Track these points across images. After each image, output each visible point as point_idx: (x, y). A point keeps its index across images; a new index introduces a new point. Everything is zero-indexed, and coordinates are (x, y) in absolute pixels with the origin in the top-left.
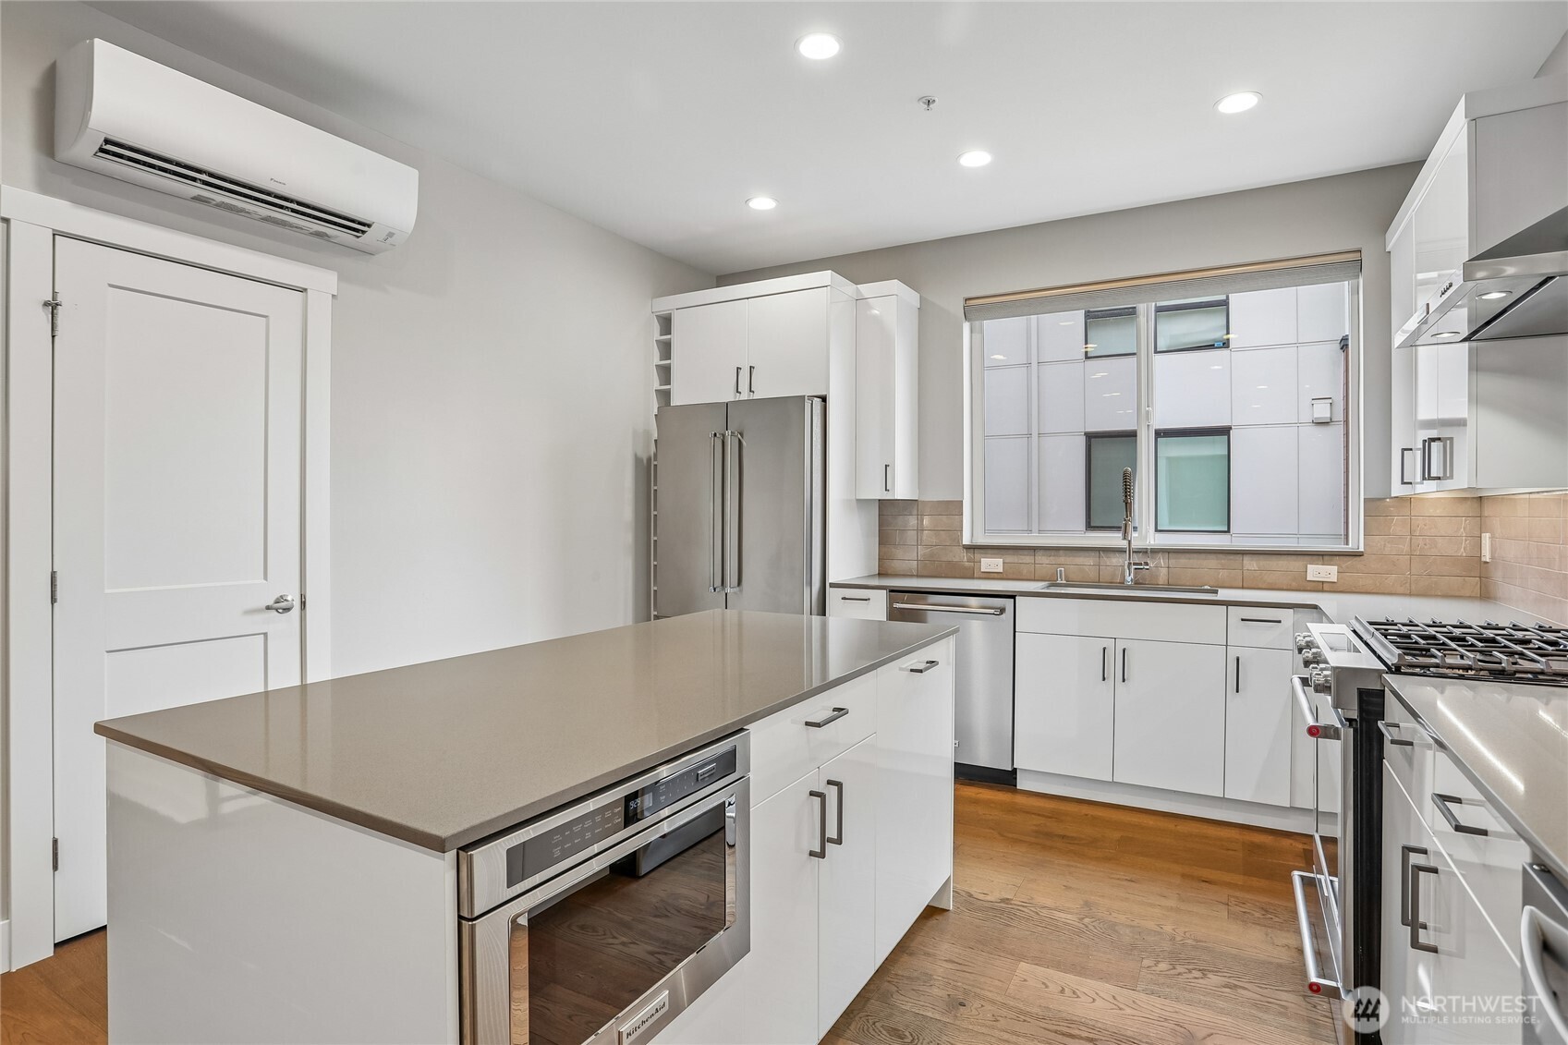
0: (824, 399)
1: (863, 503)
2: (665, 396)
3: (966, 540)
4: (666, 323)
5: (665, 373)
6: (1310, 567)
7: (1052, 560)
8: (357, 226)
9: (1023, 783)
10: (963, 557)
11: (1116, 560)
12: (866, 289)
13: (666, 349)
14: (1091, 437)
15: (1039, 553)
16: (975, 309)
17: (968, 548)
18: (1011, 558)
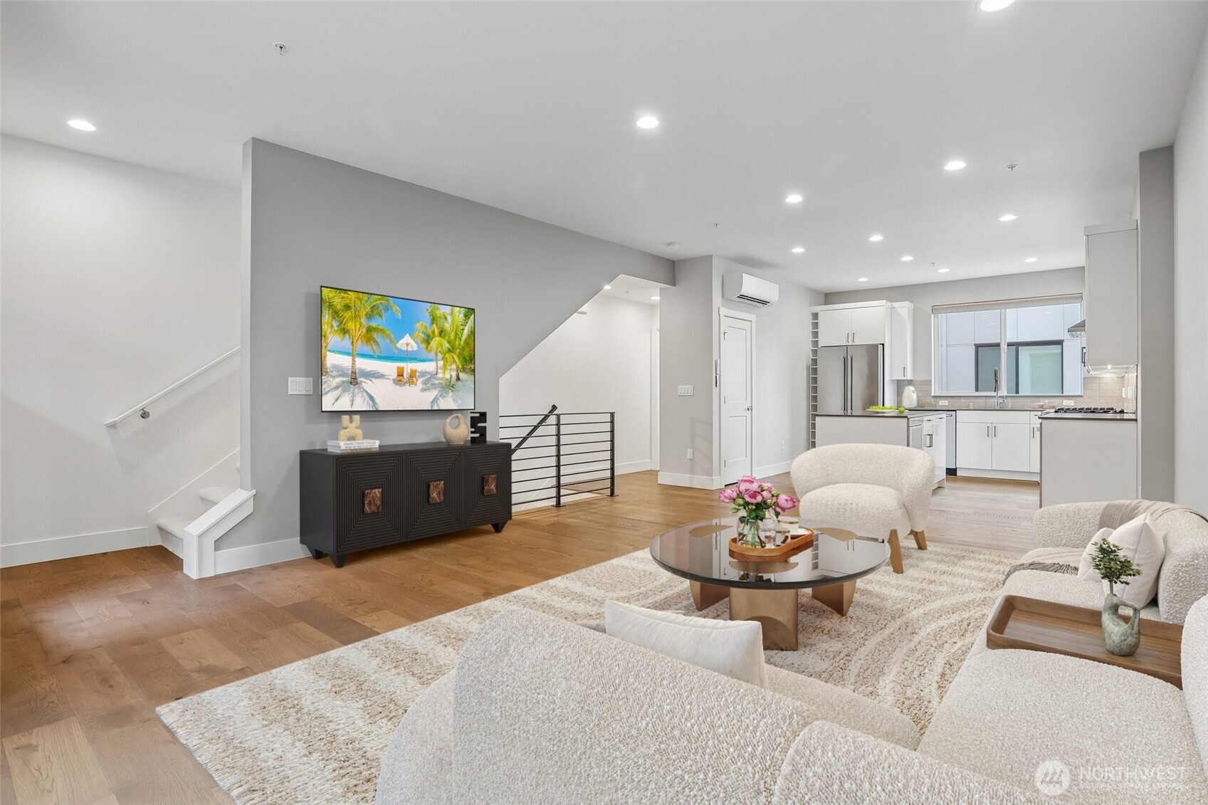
0: (883, 345)
1: (893, 380)
2: (815, 343)
3: (933, 395)
4: (815, 316)
5: (816, 334)
6: (1064, 401)
7: (968, 401)
8: (764, 303)
9: (959, 473)
10: (933, 400)
11: (992, 400)
12: (896, 304)
13: (816, 325)
14: (977, 346)
15: (962, 398)
16: (936, 310)
17: (934, 397)
18: (950, 400)
